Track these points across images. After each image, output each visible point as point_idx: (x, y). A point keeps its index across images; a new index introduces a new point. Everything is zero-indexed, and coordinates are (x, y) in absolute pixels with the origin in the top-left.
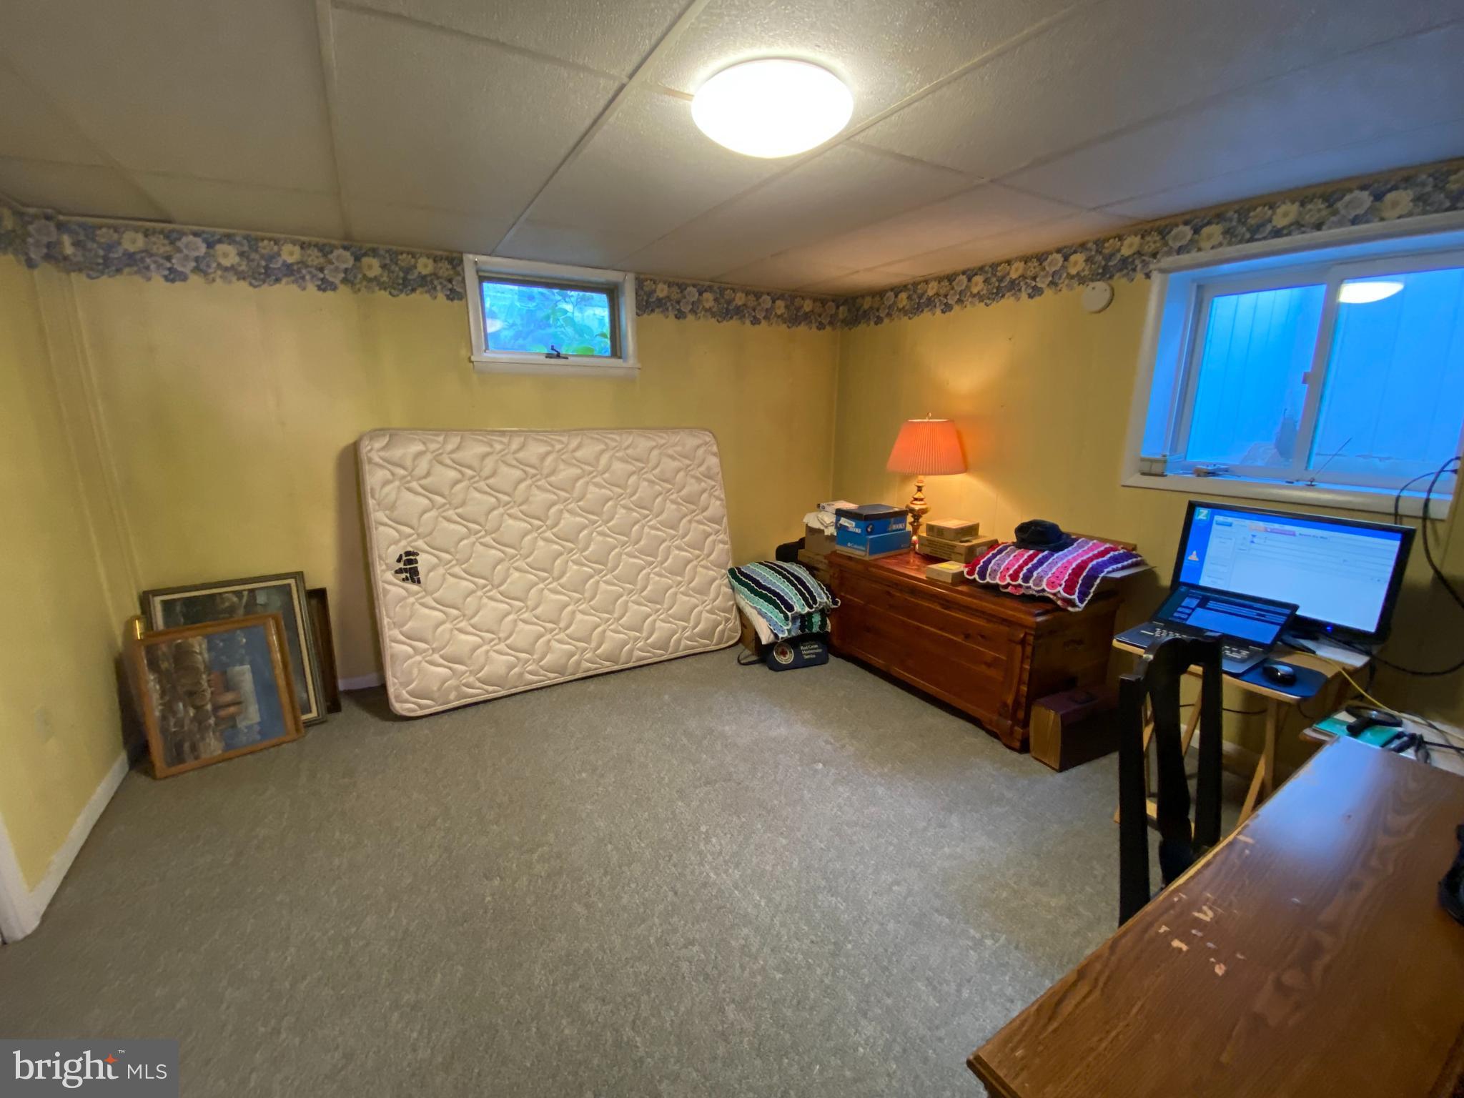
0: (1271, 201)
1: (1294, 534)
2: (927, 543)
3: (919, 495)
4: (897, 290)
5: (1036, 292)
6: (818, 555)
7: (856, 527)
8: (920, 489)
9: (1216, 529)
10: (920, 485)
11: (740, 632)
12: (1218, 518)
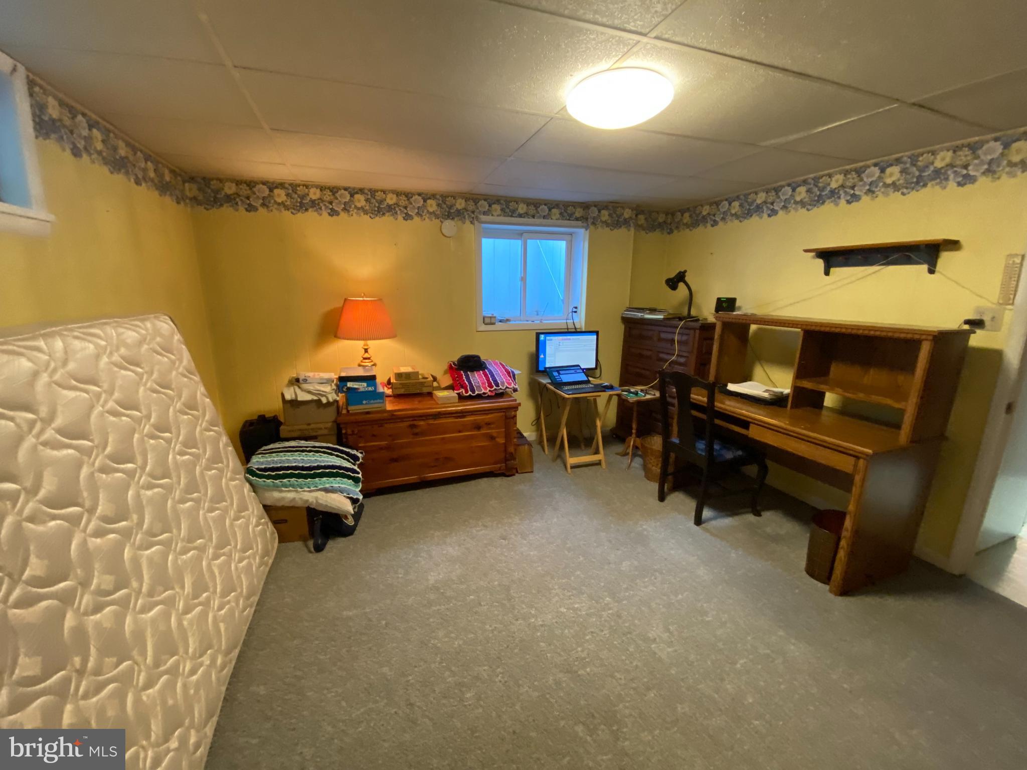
0: (517, 201)
1: (570, 339)
2: (401, 386)
3: (366, 355)
4: (273, 186)
5: (407, 217)
6: (309, 424)
7: (368, 386)
8: (366, 351)
9: (547, 342)
10: (366, 347)
11: (275, 531)
12: (548, 338)
